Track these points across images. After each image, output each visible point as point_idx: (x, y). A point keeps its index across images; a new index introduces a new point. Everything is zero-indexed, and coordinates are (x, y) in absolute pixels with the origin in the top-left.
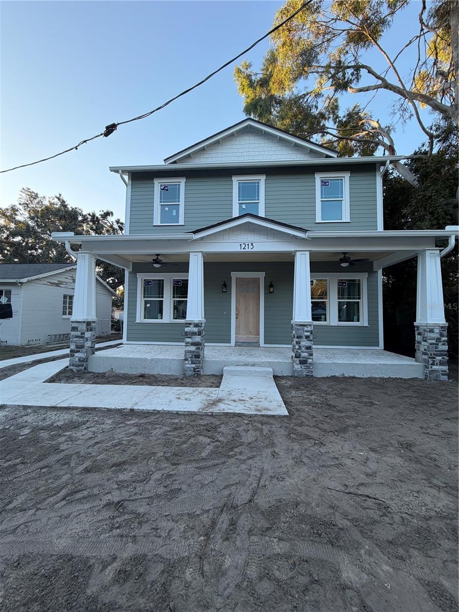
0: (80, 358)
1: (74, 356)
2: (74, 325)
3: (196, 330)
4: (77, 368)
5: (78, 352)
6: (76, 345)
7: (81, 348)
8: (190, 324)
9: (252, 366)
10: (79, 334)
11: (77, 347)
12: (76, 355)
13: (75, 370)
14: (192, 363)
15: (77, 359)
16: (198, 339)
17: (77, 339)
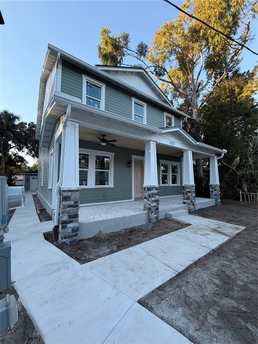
0: (74, 228)
1: (66, 227)
2: (65, 194)
3: (156, 191)
4: (71, 240)
5: (71, 222)
6: (69, 216)
7: (75, 218)
8: (153, 188)
9: (176, 210)
10: (72, 203)
11: (70, 217)
12: (69, 225)
13: (68, 243)
14: (155, 214)
15: (70, 230)
16: (157, 197)
17: (70, 208)
